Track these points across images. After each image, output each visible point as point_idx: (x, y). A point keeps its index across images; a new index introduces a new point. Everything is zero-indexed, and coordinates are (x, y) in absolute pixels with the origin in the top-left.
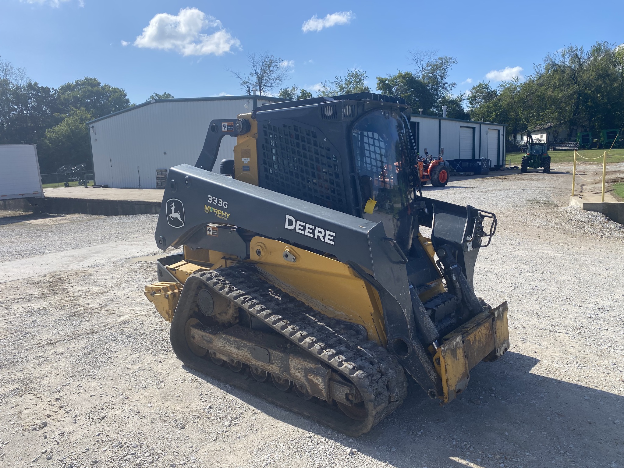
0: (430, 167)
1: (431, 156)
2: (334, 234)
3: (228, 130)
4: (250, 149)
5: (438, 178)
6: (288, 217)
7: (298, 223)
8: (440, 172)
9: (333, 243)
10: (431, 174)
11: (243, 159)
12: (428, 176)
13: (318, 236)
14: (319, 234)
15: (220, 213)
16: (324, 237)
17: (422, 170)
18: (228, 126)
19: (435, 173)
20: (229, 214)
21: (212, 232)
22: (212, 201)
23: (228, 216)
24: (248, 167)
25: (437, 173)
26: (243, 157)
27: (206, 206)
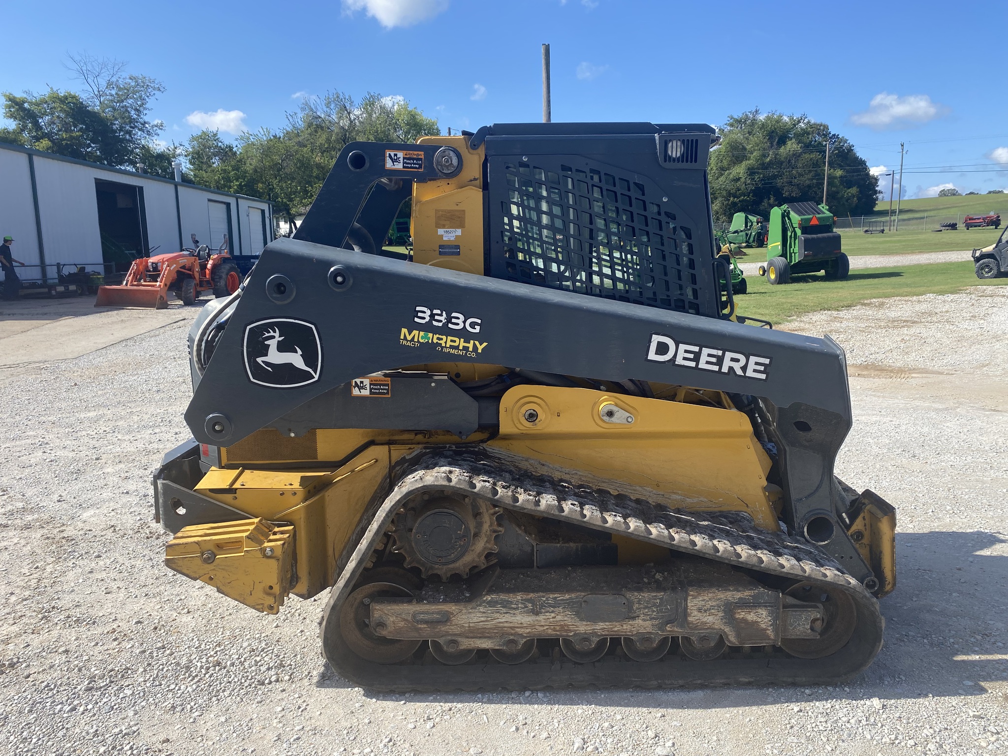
0: (209, 266)
1: (207, 246)
2: (767, 361)
3: (404, 167)
4: (464, 211)
5: (226, 285)
6: (656, 339)
7: (682, 347)
8: (227, 274)
9: (763, 376)
10: (213, 279)
11: (441, 231)
12: (208, 282)
13: (731, 368)
14: (733, 364)
15: (456, 344)
16: (744, 369)
17: (197, 272)
18: (404, 158)
19: (221, 278)
20: (485, 344)
21: (371, 389)
22: (428, 319)
23: (480, 349)
24: (458, 247)
25: (224, 276)
26: (439, 226)
27: (404, 331)
